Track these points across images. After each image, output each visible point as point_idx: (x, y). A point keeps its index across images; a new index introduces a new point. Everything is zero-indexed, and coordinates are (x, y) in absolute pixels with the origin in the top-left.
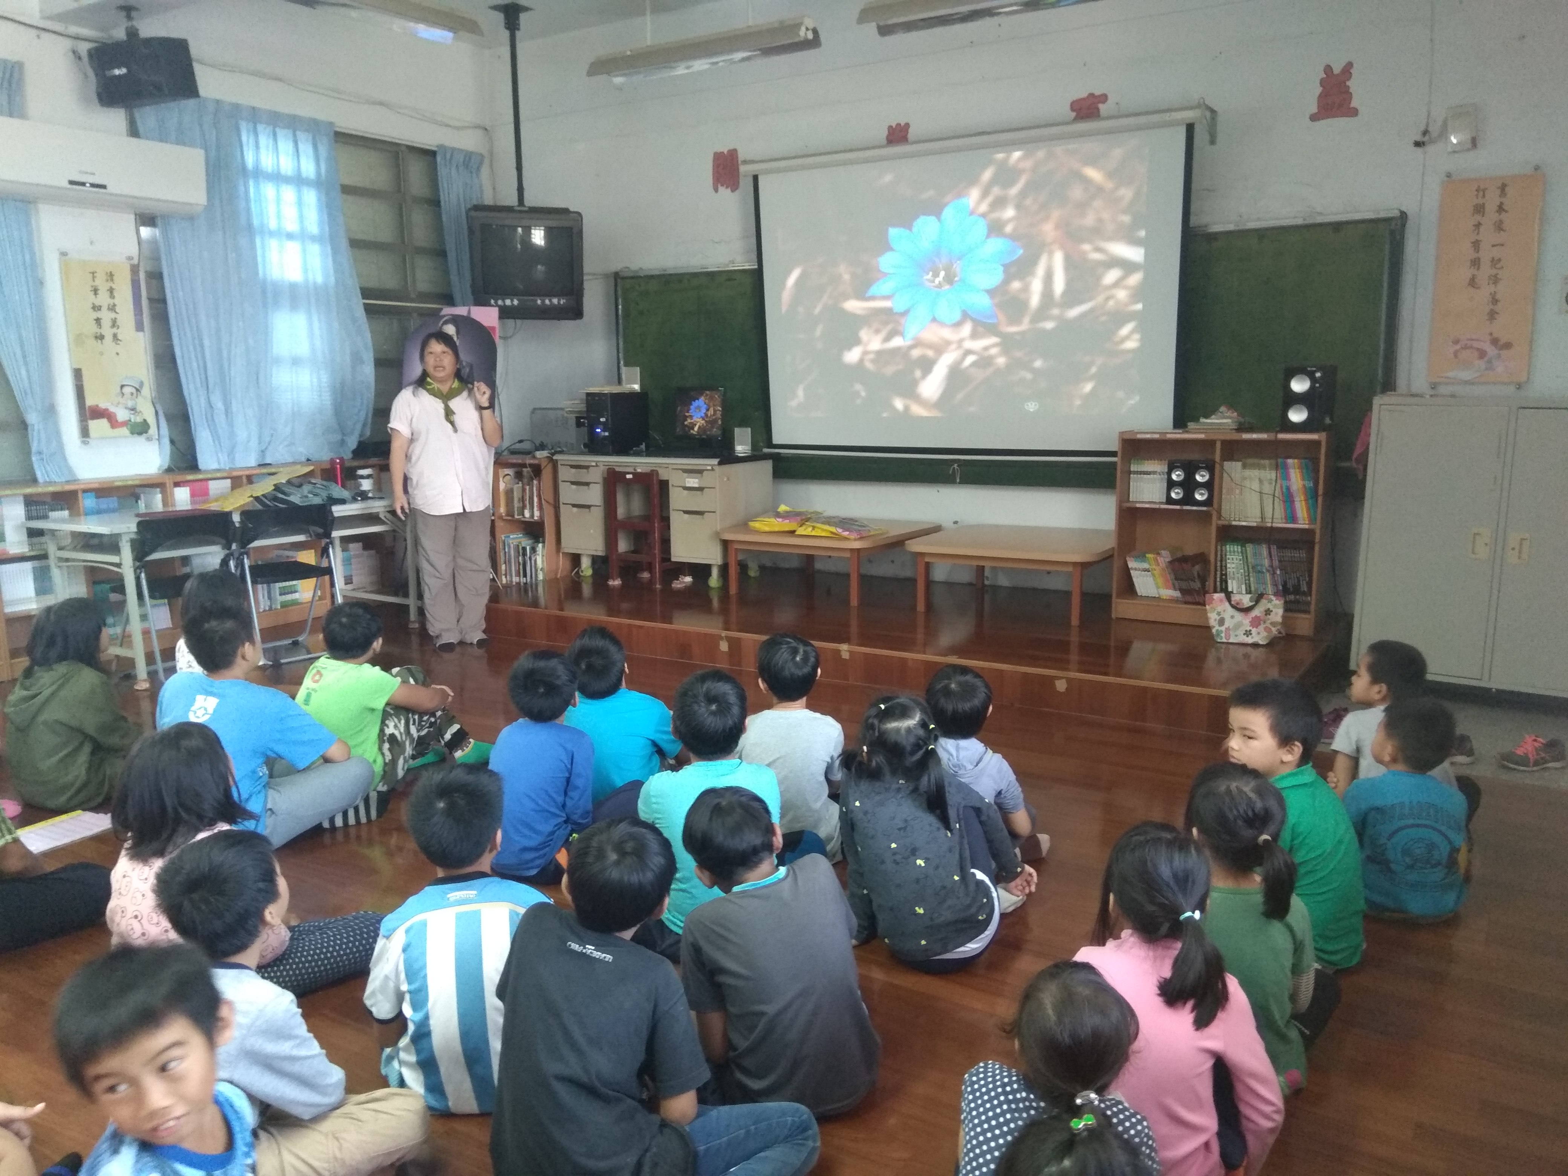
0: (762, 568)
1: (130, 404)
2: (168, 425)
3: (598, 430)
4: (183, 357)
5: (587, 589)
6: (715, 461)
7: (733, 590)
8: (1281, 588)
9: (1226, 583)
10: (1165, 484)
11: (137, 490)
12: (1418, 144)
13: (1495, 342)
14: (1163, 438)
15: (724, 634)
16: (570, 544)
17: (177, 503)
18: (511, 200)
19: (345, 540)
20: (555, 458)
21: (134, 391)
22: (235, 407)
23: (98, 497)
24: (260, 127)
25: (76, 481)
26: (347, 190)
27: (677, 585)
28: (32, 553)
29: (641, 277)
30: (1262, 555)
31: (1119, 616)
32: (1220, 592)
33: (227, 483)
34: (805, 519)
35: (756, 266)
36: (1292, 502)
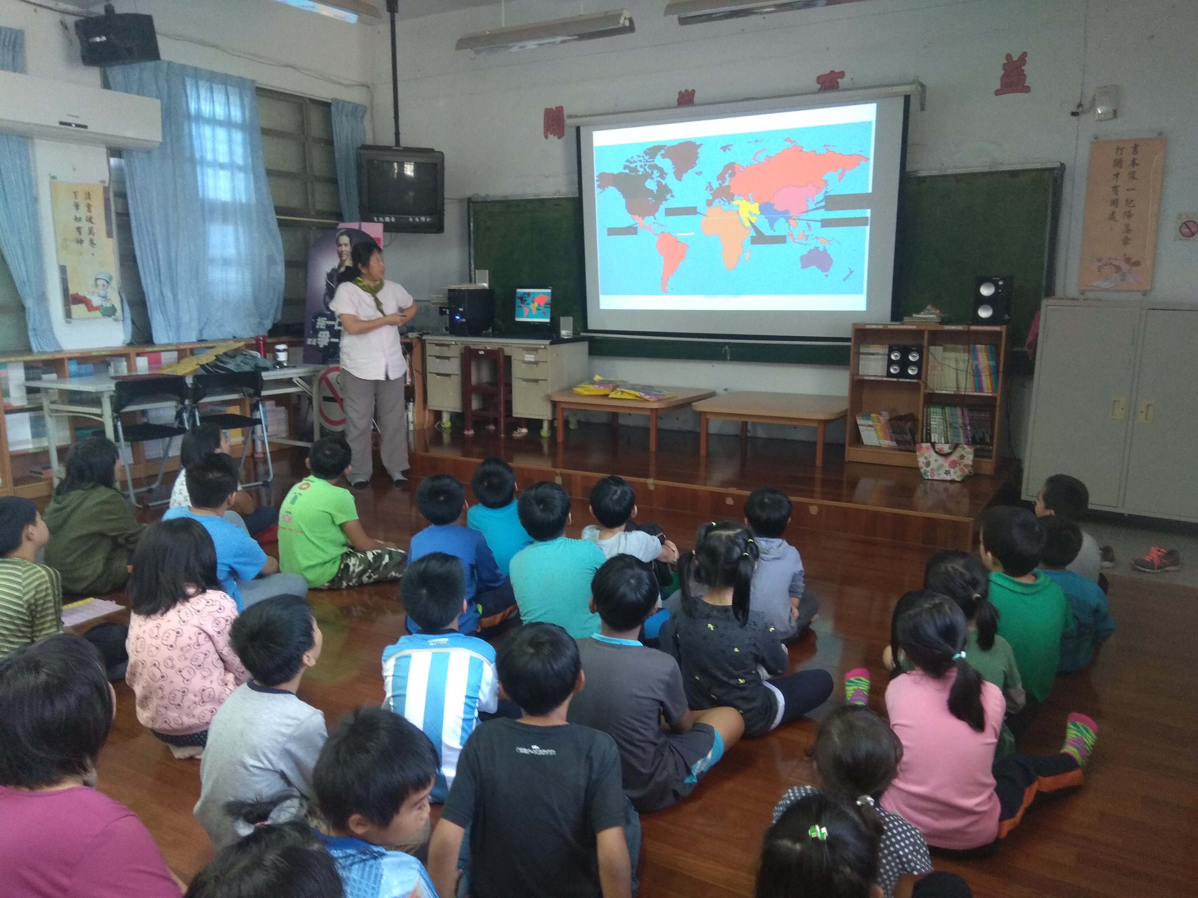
0: (579, 422)
1: (102, 293)
2: (130, 309)
3: (457, 317)
4: (142, 258)
5: (446, 437)
6: (547, 342)
7: (560, 439)
8: (970, 440)
9: (930, 435)
10: (886, 363)
11: (107, 359)
12: (1074, 114)
13: (1128, 260)
14: (885, 328)
15: (558, 471)
16: (434, 403)
17: (139, 370)
18: (390, 141)
19: (269, 398)
20: (424, 338)
21: (105, 283)
22: (180, 296)
23: (79, 364)
24: (201, 83)
25: (61, 351)
26: (265, 132)
27: (517, 435)
28: (29, 406)
29: (488, 202)
30: (957, 415)
31: (850, 460)
32: (927, 442)
33: (175, 354)
34: (615, 387)
35: (577, 195)
36: (980, 376)
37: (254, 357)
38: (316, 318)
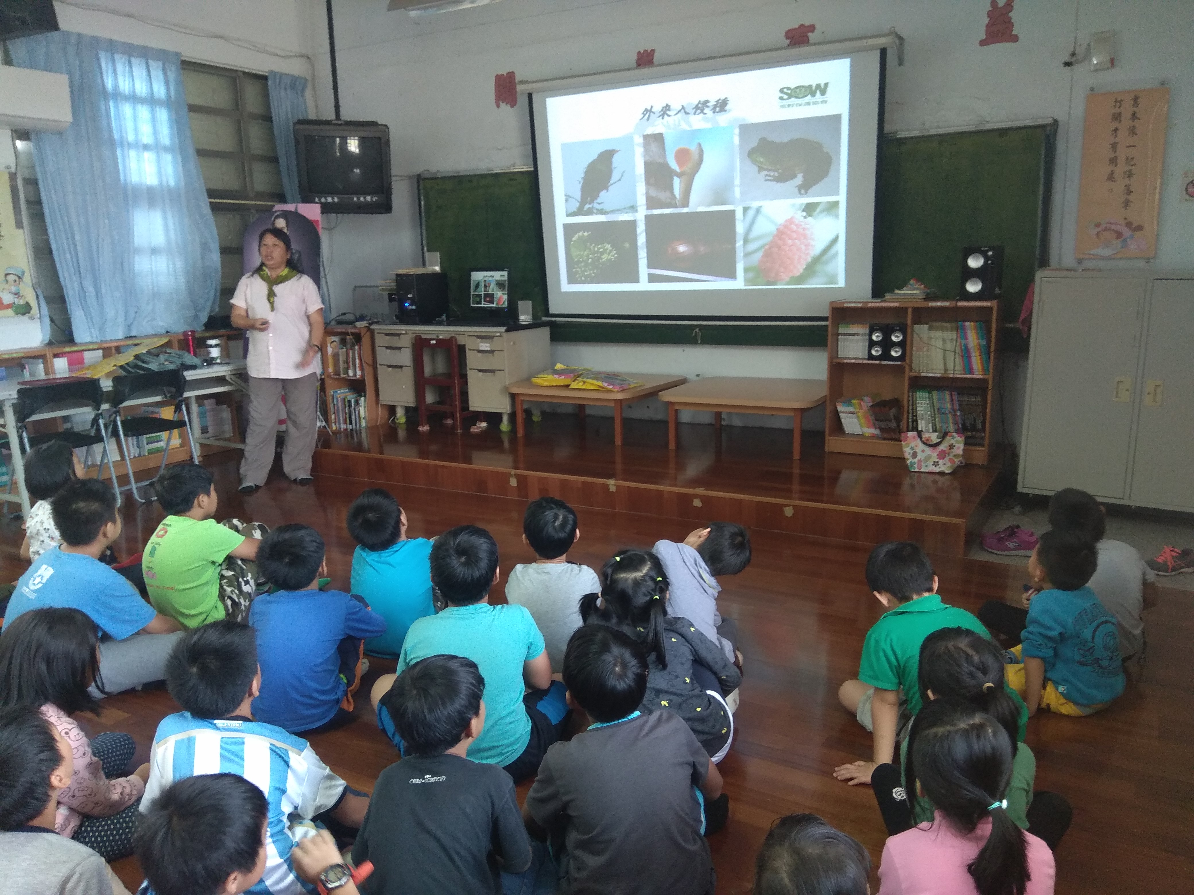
0: (543, 413)
1: (14, 289)
2: (48, 306)
3: (407, 304)
4: (58, 250)
5: (402, 434)
6: (503, 329)
7: (520, 433)
8: (960, 426)
9: (916, 422)
10: (867, 344)
11: (23, 361)
12: (1067, 64)
13: (1129, 225)
14: (865, 306)
16: (386, 398)
17: (57, 372)
18: (331, 115)
19: (200, 399)
20: (372, 327)
21: (17, 278)
22: (103, 291)
24: (117, 57)
26: (193, 109)
27: (474, 430)
29: (439, 178)
30: (946, 400)
31: (831, 450)
32: (912, 431)
33: (100, 353)
34: (577, 375)
35: (532, 169)
36: (969, 357)
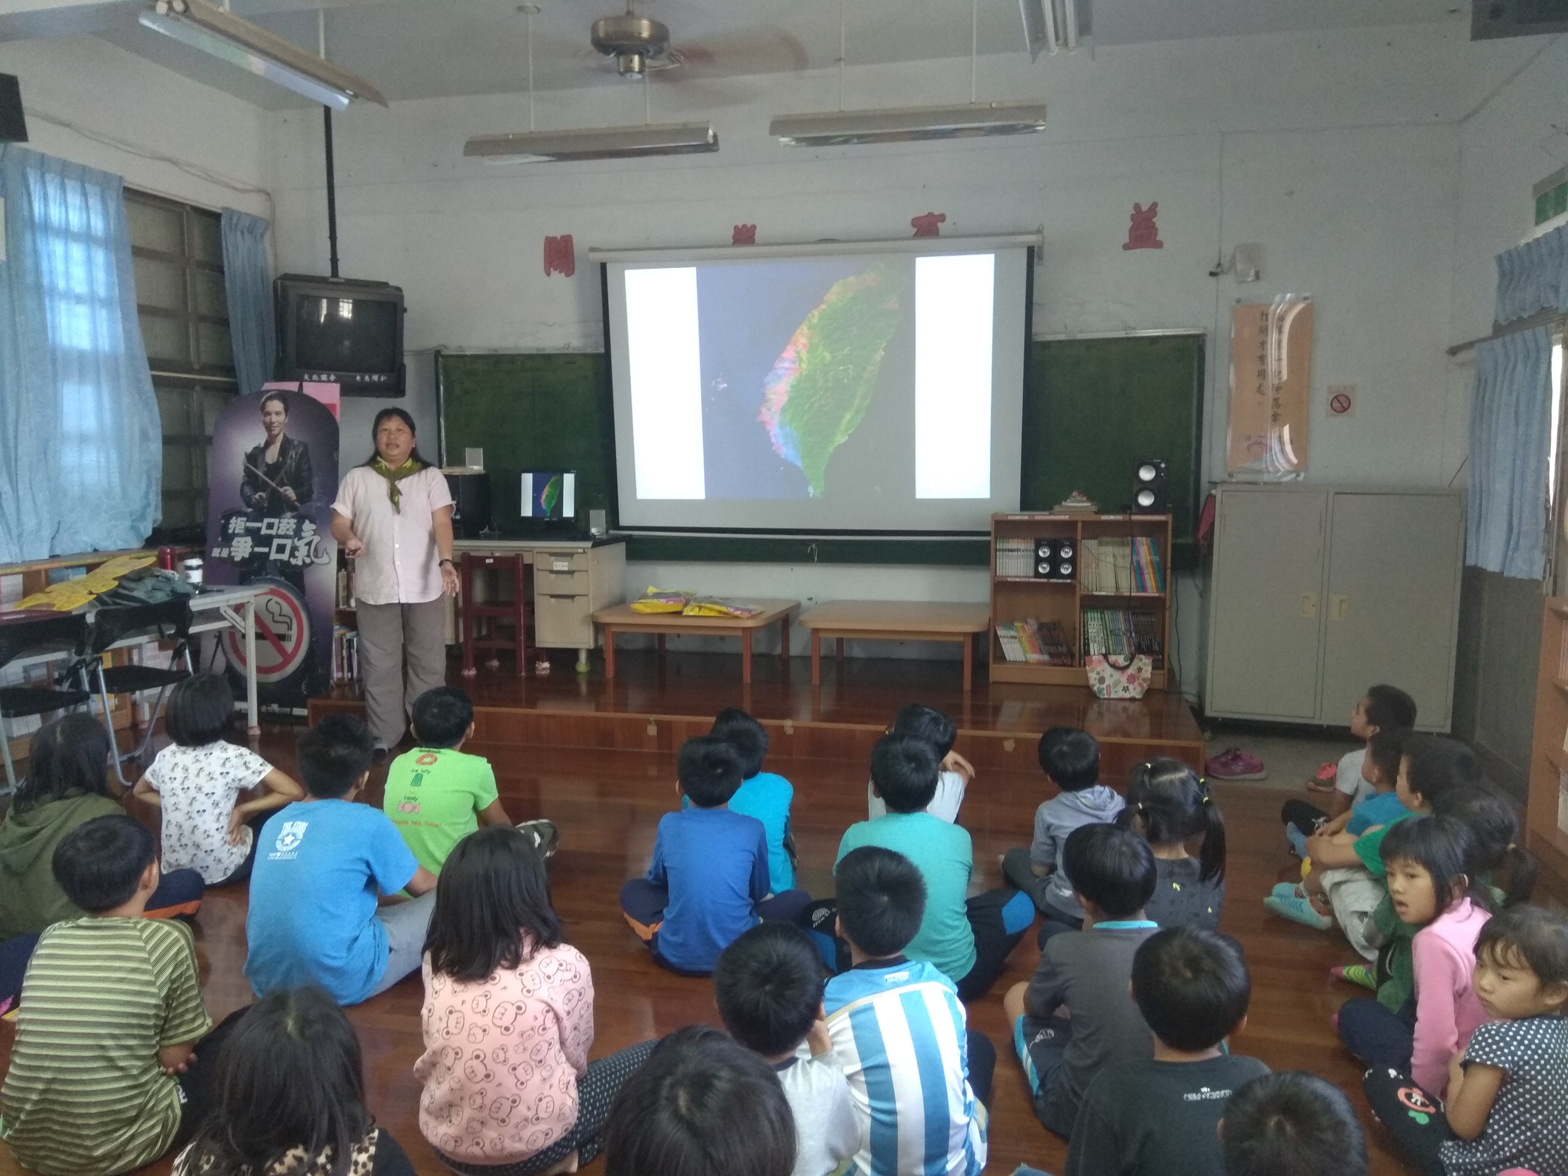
6: (588, 544)
10: (1032, 562)
12: (1212, 274)
14: (1031, 519)
15: (652, 717)
18: (325, 270)
24: (49, 177)
27: (538, 671)
29: (465, 356)
30: (1119, 620)
31: (997, 679)
34: (685, 601)
35: (602, 350)
36: (1142, 574)
37: (168, 580)
38: (228, 517)
